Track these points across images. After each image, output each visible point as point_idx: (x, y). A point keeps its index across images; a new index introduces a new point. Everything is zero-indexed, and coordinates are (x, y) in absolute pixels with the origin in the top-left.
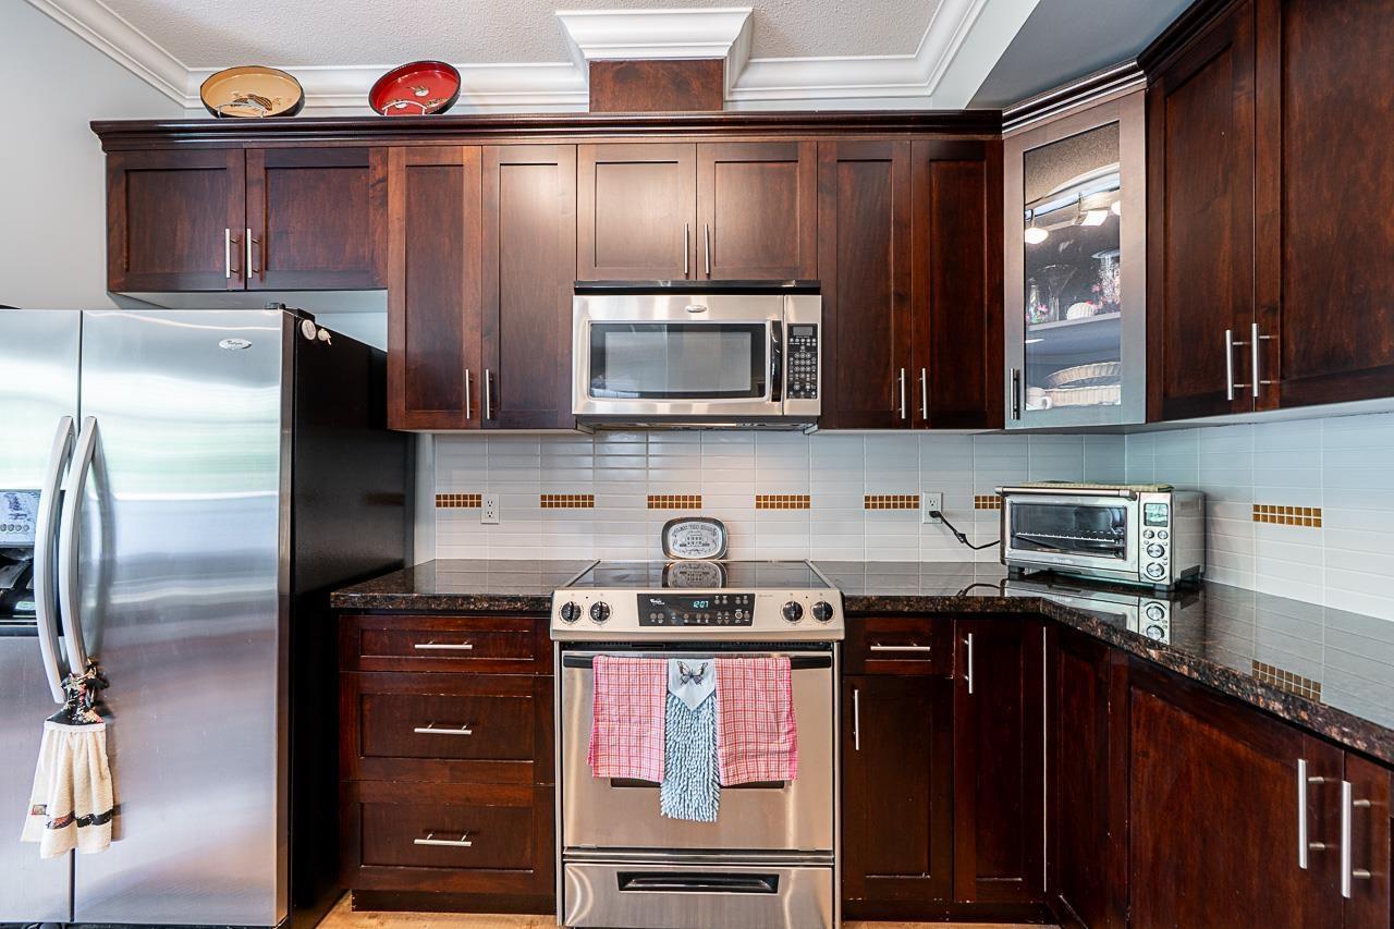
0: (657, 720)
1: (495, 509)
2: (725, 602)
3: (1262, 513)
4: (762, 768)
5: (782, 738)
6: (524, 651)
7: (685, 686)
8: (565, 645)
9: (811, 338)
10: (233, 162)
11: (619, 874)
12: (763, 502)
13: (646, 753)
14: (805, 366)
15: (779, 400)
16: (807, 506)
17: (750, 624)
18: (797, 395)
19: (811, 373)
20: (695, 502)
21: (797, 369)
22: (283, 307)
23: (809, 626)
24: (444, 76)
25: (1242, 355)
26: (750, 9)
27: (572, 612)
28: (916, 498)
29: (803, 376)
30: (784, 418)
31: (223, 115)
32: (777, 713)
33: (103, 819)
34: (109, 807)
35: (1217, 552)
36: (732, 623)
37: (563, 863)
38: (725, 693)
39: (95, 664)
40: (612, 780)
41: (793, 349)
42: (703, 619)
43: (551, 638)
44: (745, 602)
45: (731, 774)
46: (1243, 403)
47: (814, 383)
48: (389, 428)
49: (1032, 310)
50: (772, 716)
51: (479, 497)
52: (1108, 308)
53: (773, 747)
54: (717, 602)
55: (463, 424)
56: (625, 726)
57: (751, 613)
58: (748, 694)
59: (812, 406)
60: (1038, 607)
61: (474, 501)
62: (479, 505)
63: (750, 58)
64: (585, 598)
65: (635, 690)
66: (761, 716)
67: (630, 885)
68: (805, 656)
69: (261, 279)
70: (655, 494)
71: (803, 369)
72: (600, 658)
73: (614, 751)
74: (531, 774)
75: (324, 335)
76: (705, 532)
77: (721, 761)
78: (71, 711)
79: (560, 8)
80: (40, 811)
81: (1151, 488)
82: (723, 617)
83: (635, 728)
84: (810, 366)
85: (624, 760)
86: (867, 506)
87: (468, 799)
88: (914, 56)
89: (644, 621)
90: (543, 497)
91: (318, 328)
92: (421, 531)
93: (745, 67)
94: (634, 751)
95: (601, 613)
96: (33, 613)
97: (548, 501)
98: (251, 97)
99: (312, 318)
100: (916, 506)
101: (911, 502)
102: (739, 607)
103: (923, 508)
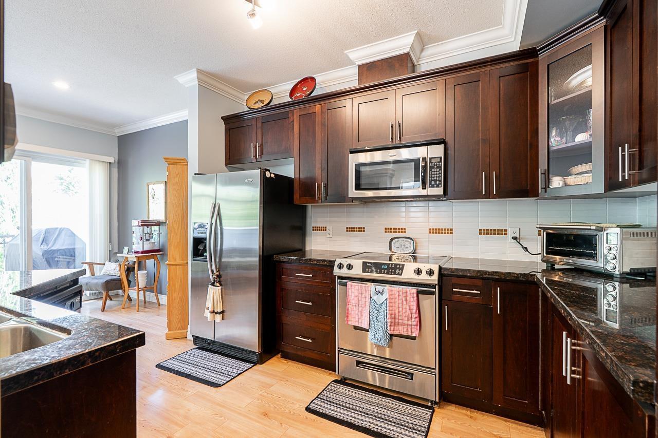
0: (368, 307)
1: (331, 232)
2: (393, 266)
4: (405, 330)
5: (413, 320)
6: (328, 279)
7: (377, 296)
8: (339, 278)
9: (439, 162)
10: (254, 123)
11: (356, 361)
12: (432, 231)
13: (363, 318)
14: (437, 174)
15: (425, 189)
16: (452, 233)
17: (401, 275)
18: (433, 186)
19: (439, 177)
20: (403, 230)
21: (433, 176)
22: (260, 169)
23: (424, 278)
24: (312, 81)
26: (416, 32)
27: (341, 266)
28: (506, 230)
29: (435, 178)
30: (428, 196)
31: (251, 109)
32: (411, 310)
33: (220, 313)
34: (222, 310)
36: (394, 274)
37: (338, 353)
38: (391, 300)
39: (219, 271)
40: (354, 326)
41: (431, 168)
42: (384, 272)
43: (334, 274)
44: (401, 267)
45: (392, 329)
47: (440, 181)
48: (294, 203)
49: (552, 140)
50: (409, 311)
51: (326, 228)
53: (410, 323)
54: (390, 266)
55: (316, 202)
56: (357, 308)
57: (402, 271)
58: (400, 301)
59: (439, 191)
60: (534, 278)
61: (324, 229)
62: (326, 230)
63: (424, 46)
64: (345, 261)
65: (360, 295)
66: (405, 310)
67: (359, 366)
68: (423, 289)
69: (261, 158)
70: (387, 227)
71: (435, 175)
72: (349, 283)
73: (354, 316)
74: (330, 321)
75: (273, 176)
76: (407, 243)
77: (388, 324)
78: (214, 283)
79: (346, 50)
80: (208, 309)
81: (614, 225)
82: (392, 272)
83: (360, 309)
84: (439, 174)
85: (357, 319)
86: (480, 234)
87: (311, 327)
88: (501, 26)
89: (364, 271)
90: (347, 228)
91: (271, 173)
92: (308, 239)
93: (422, 50)
94: (360, 317)
95: (350, 267)
96: (206, 256)
97: (349, 229)
98: (259, 100)
99: (269, 171)
100: (506, 234)
101: (504, 232)
102: (398, 268)
103: (510, 234)
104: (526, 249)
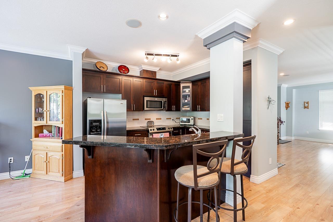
2: (163, 128)
3: (199, 119)
7: (161, 136)
8: (151, 133)
9: (166, 102)
10: (102, 76)
12: (157, 119)
16: (161, 119)
17: (166, 130)
18: (165, 108)
20: (150, 119)
25: (199, 107)
26: (160, 68)
27: (151, 130)
35: (195, 122)
42: (162, 130)
43: (149, 132)
46: (199, 111)
49: (183, 100)
52: (189, 101)
64: (152, 128)
70: (146, 118)
72: (154, 134)
81: (192, 117)
86: (167, 119)
89: (157, 130)
90: (133, 119)
95: (154, 130)
98: (101, 66)
101: (170, 119)
102: (165, 128)
103: (172, 119)
104: (176, 122)
